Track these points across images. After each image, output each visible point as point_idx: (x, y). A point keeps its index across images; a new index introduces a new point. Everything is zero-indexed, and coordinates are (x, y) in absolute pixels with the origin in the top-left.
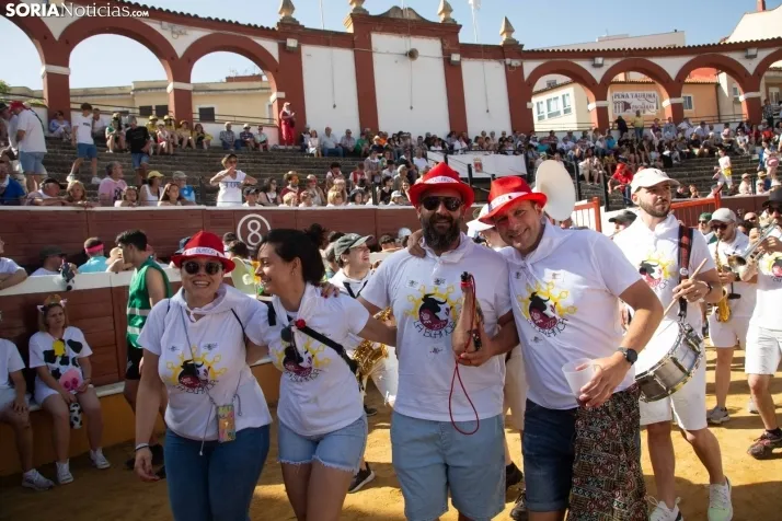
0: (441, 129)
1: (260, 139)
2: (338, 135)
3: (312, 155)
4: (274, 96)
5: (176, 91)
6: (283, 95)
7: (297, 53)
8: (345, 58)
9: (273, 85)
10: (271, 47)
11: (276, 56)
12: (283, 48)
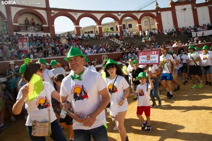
0: (192, 25)
1: (155, 33)
2: (171, 30)
3: (166, 35)
4: (156, 24)
5: (139, 26)
6: (158, 23)
7: (160, 14)
8: (170, 13)
9: (156, 21)
10: (155, 14)
11: (156, 15)
12: (157, 13)
